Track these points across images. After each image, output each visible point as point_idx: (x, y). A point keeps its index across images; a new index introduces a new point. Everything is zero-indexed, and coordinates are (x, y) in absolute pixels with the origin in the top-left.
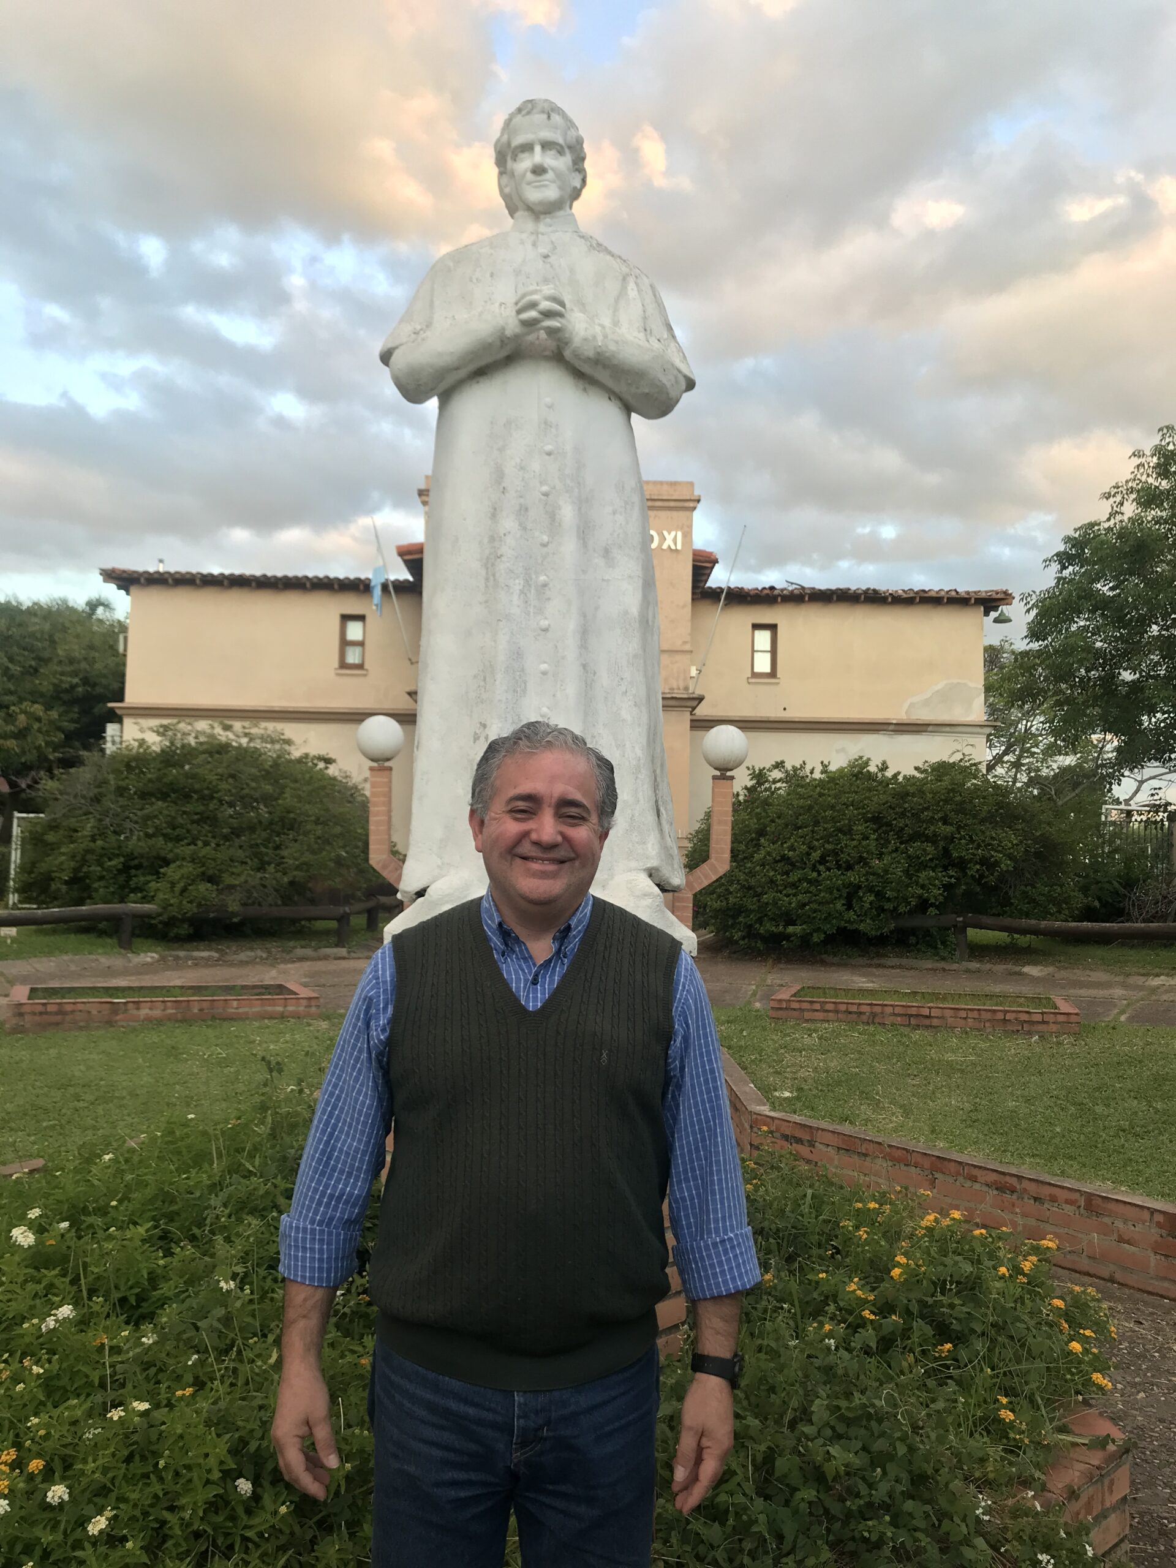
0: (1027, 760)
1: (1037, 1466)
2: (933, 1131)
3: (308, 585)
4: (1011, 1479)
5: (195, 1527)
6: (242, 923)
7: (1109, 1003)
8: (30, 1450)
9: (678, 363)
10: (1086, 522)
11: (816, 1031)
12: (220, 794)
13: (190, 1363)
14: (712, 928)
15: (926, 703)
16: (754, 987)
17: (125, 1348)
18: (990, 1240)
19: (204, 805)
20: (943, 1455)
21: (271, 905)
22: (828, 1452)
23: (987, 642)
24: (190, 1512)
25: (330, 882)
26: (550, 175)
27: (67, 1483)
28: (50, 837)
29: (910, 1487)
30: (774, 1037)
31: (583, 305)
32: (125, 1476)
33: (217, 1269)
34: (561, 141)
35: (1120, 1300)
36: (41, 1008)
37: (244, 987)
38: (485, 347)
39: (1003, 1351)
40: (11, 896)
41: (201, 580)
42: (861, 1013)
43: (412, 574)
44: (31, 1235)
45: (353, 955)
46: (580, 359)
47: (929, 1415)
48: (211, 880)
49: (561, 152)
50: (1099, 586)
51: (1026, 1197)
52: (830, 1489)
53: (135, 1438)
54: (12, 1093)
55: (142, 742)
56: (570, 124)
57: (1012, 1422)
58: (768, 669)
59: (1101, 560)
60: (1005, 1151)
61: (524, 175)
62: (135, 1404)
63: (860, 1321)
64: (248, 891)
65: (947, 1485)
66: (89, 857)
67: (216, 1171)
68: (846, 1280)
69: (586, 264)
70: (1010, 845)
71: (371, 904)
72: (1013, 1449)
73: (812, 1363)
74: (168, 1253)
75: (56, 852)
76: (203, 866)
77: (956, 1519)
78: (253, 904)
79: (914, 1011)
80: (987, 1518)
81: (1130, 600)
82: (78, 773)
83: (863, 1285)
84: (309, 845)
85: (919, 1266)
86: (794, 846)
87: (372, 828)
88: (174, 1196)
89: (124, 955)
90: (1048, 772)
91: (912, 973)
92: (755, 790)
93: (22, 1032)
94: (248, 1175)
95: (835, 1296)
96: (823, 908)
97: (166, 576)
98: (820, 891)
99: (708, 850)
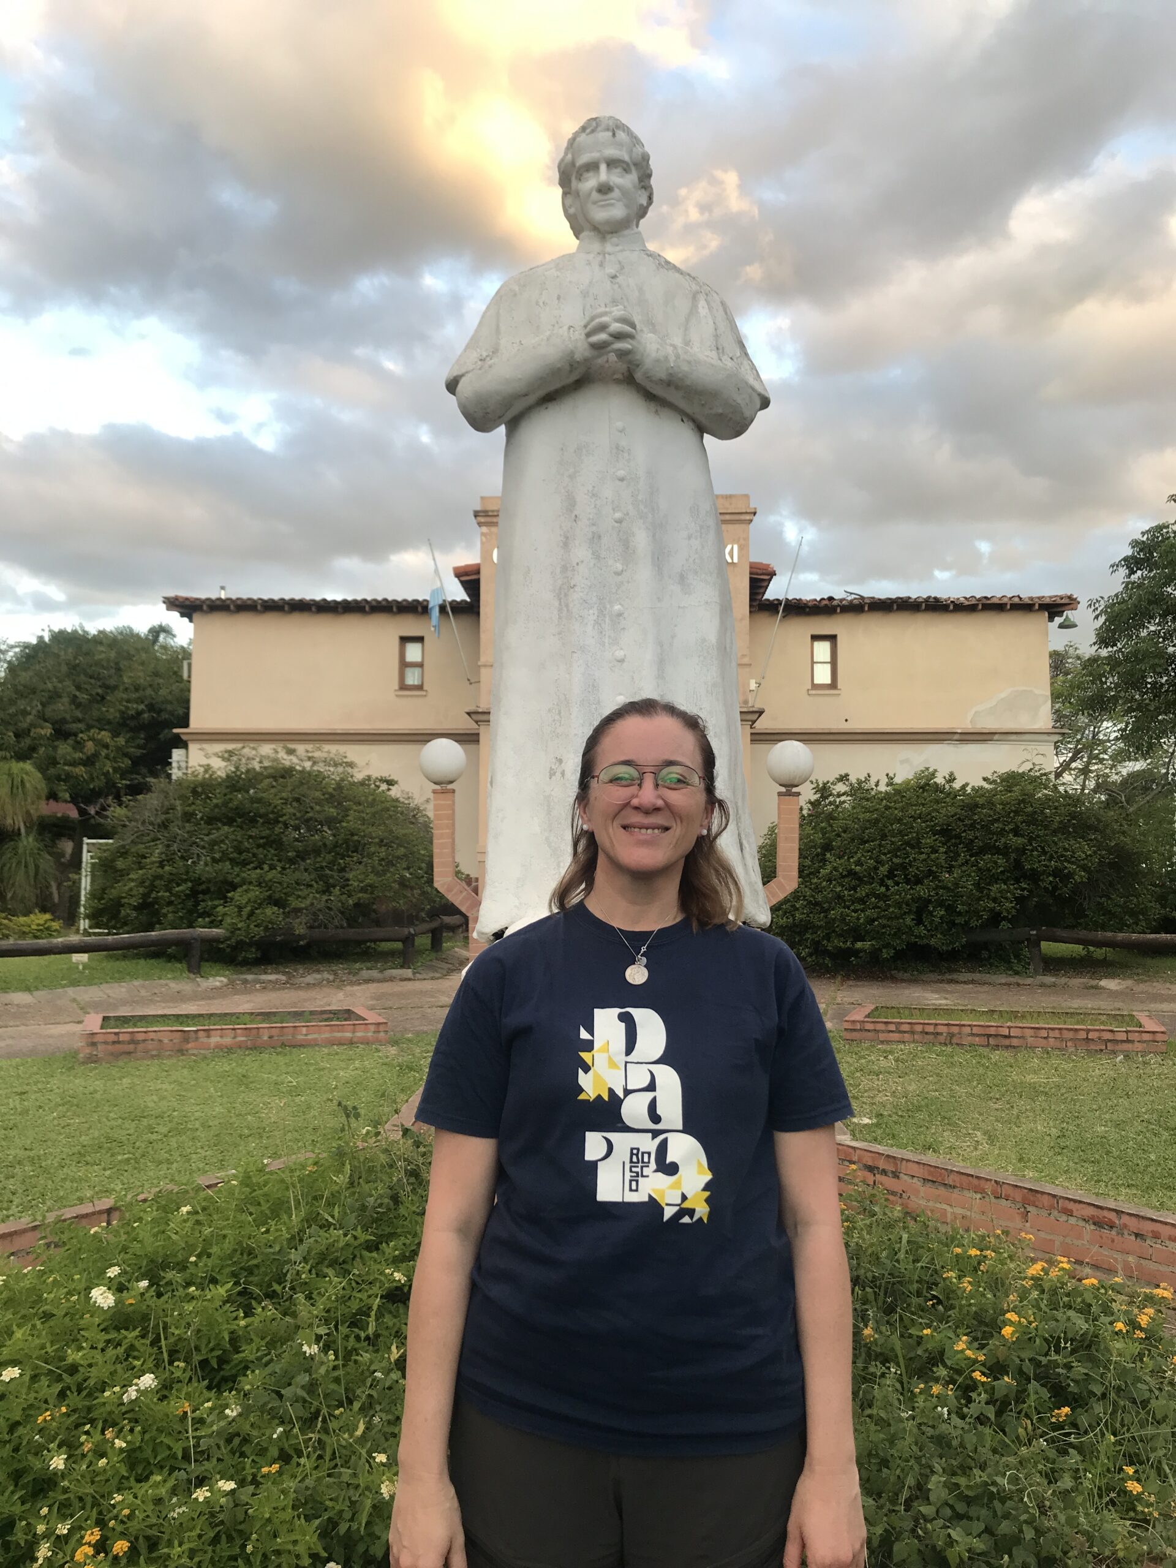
0: (1096, 767)
1: (1168, 1540)
2: (1021, 1160)
3: (367, 608)
4: (1141, 1555)
6: (309, 945)
8: (114, 1529)
9: (752, 381)
10: (1154, 525)
11: (891, 1052)
12: (285, 818)
13: (275, 1436)
15: (992, 711)
17: (209, 1420)
18: (1102, 1291)
19: (269, 829)
20: (1075, 1539)
21: (337, 927)
22: (949, 1535)
23: (1053, 648)
25: (394, 904)
26: (616, 193)
28: (120, 864)
30: (849, 1059)
31: (653, 325)
32: (212, 1558)
33: (300, 1331)
34: (627, 158)
36: (113, 1038)
37: (312, 1013)
38: (555, 372)
39: (1126, 1415)
40: (82, 921)
41: (262, 606)
42: (938, 1034)
43: (469, 595)
44: (110, 1295)
45: (418, 976)
47: (1054, 1493)
48: (277, 903)
49: (627, 170)
50: (1169, 589)
51: (1126, 1232)
53: (221, 1517)
54: (86, 1125)
55: (208, 768)
56: (635, 140)
57: (1139, 1494)
58: (828, 681)
59: (1171, 564)
60: (1098, 1181)
61: (589, 195)
62: (221, 1483)
63: (969, 1382)
64: (314, 914)
66: (157, 883)
67: (294, 1222)
68: (951, 1335)
70: (1083, 856)
71: (435, 924)
72: (1142, 1523)
73: (924, 1433)
74: (249, 1313)
75: (125, 878)
76: (270, 889)
78: (319, 926)
79: (992, 1031)
82: (145, 799)
83: (970, 1343)
84: (373, 867)
85: (1030, 1323)
86: (861, 860)
87: (436, 851)
88: (254, 1249)
89: (194, 980)
90: (1116, 777)
91: (986, 988)
92: (820, 804)
93: (96, 1062)
94: (326, 1226)
95: (942, 1353)
96: (894, 924)
97: (228, 602)
98: (889, 906)
99: (774, 867)
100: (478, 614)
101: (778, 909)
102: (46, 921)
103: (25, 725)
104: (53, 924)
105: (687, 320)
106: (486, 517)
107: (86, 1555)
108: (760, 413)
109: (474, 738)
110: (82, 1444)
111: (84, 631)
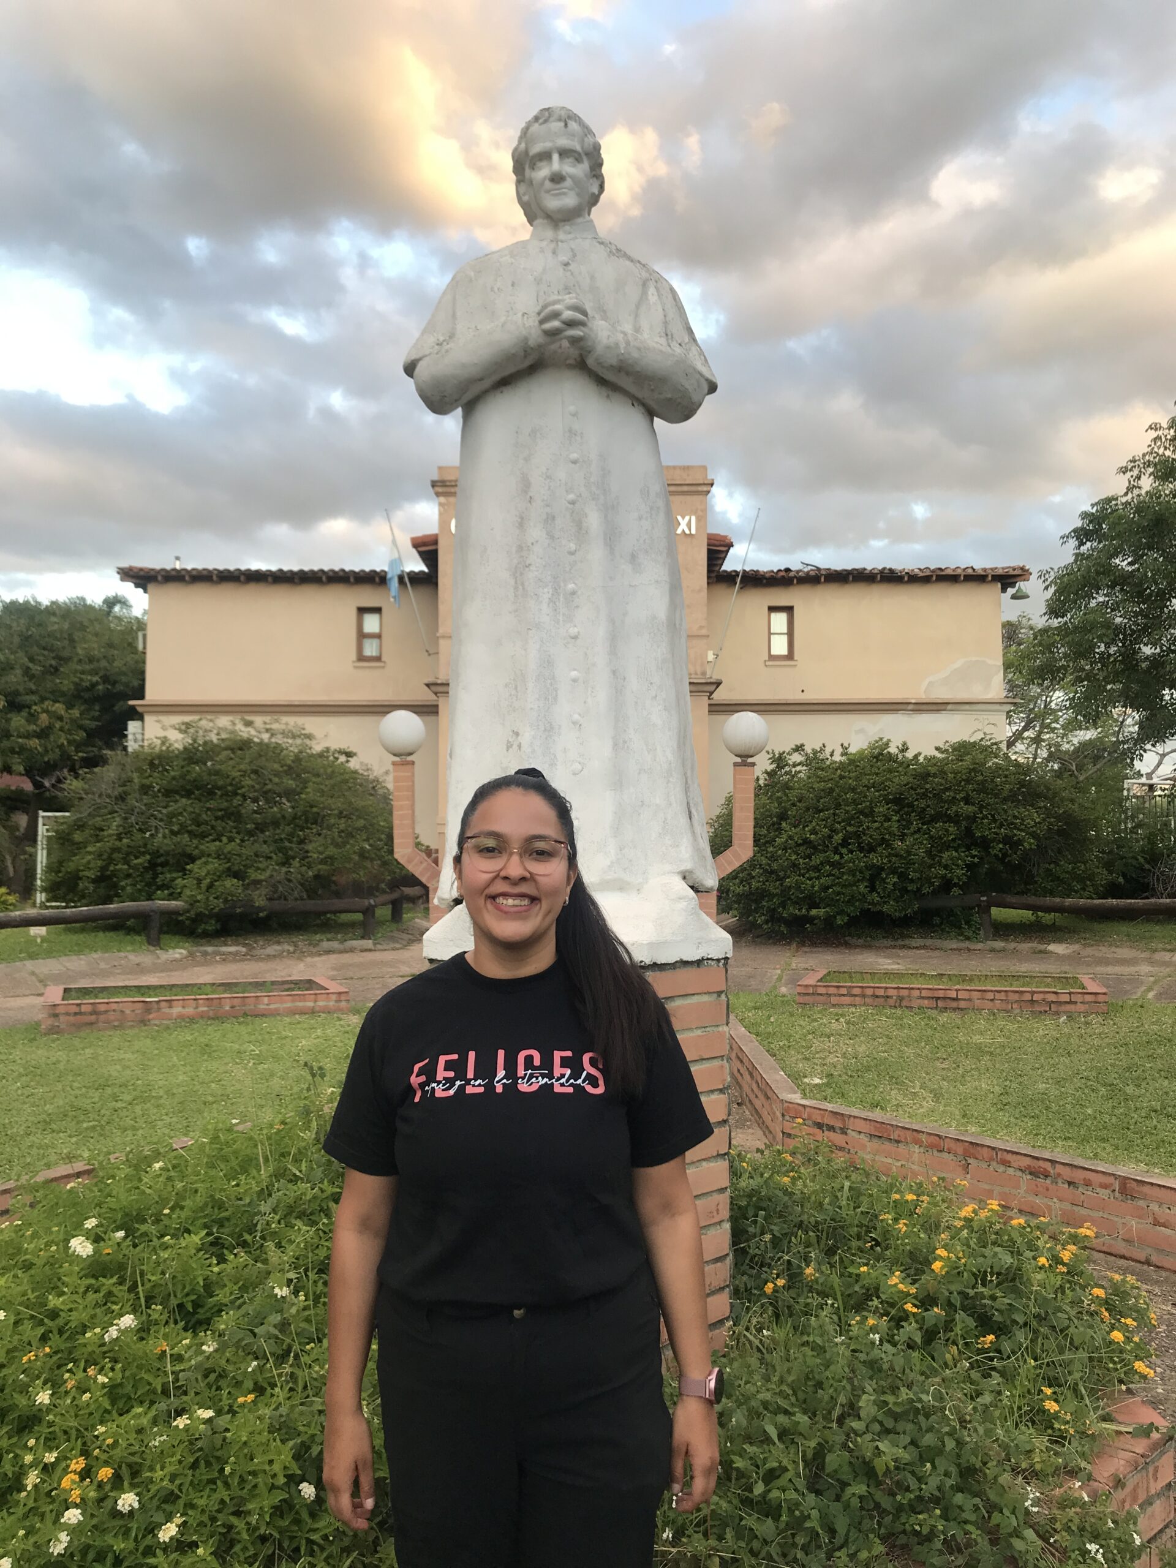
0: (1048, 736)
1: (1083, 1455)
2: (964, 1116)
3: (324, 579)
4: (1057, 1469)
5: (262, 1531)
6: (268, 917)
7: (1135, 980)
8: (98, 1459)
9: (700, 366)
10: (1104, 497)
11: (843, 1015)
12: (243, 790)
13: (250, 1370)
14: (735, 913)
15: (945, 681)
16: (779, 972)
17: (187, 1356)
18: (1028, 1230)
19: (227, 801)
20: (991, 1449)
21: (296, 899)
22: (877, 1448)
23: (1005, 617)
24: (256, 1517)
25: (354, 875)
26: (568, 182)
27: (137, 1490)
28: (77, 837)
29: (959, 1480)
30: (802, 1023)
31: (604, 312)
32: (192, 1482)
33: (272, 1275)
34: (578, 148)
35: (1157, 1282)
36: (75, 1009)
37: (273, 983)
38: (509, 357)
39: (1046, 1341)
40: (38, 895)
41: (218, 576)
42: (888, 997)
43: (427, 566)
44: (89, 1245)
45: (379, 947)
46: (603, 367)
47: (975, 1409)
48: (237, 875)
49: (578, 160)
50: (1117, 561)
51: (1060, 1181)
52: (879, 1483)
53: (200, 1444)
54: (51, 1094)
55: (164, 740)
56: (587, 131)
57: (1057, 1412)
58: (785, 652)
59: (1119, 535)
60: (1036, 1135)
62: (200, 1412)
63: (902, 1314)
64: (274, 886)
65: (996, 1478)
66: (115, 855)
67: (263, 1177)
68: (887, 1272)
69: (607, 271)
70: (1032, 823)
71: (395, 895)
72: (1059, 1439)
73: (857, 1358)
74: (222, 1260)
75: (83, 851)
76: (229, 861)
77: (1006, 1512)
78: (280, 898)
79: (941, 994)
80: (1035, 1509)
81: (1150, 574)
82: (102, 772)
83: (904, 1278)
84: (333, 839)
85: (959, 1259)
86: (816, 829)
87: (396, 822)
88: (224, 1203)
89: (153, 952)
90: (1067, 746)
91: (937, 953)
92: (776, 773)
93: (57, 1033)
94: (295, 1179)
95: (877, 1289)
96: (848, 891)
97: (183, 573)
98: (843, 873)
99: (731, 836)
100: (436, 584)
101: (735, 878)
102: (2, 895)
104: (10, 897)
105: (638, 306)
106: (444, 487)
107: (73, 1481)
108: (708, 398)
109: (434, 709)
110: (66, 1381)
111: (36, 602)
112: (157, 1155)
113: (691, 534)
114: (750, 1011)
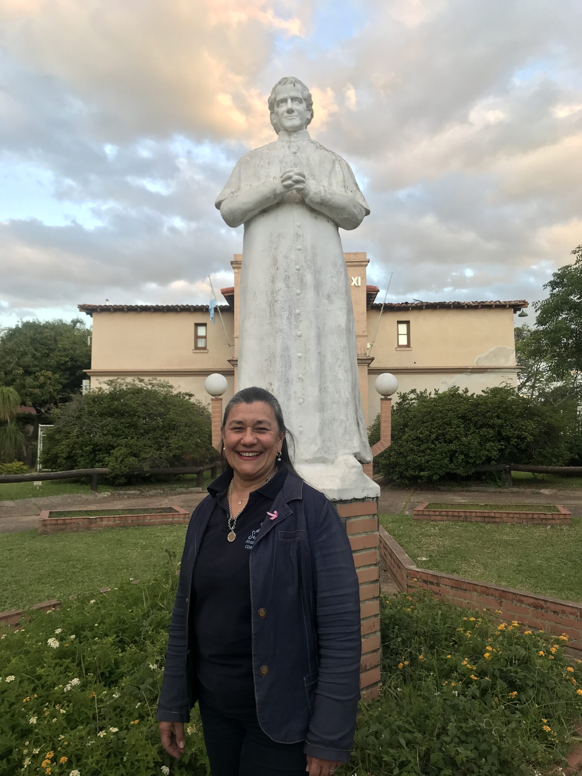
0: (538, 385)
1: (563, 754)
2: (499, 577)
3: (179, 309)
4: (550, 761)
6: (150, 476)
8: (60, 752)
10: (564, 266)
11: (437, 526)
12: (138, 413)
13: (137, 707)
14: (382, 474)
15: (486, 357)
16: (404, 503)
17: (105, 700)
18: (534, 637)
19: (131, 419)
20: (516, 751)
21: (164, 467)
22: (457, 750)
23: (516, 326)
25: (193, 455)
26: (296, 113)
27: (79, 769)
28: (57, 437)
29: (499, 767)
30: (416, 529)
31: (314, 176)
32: (107, 764)
33: (148, 658)
34: (301, 97)
36: (54, 522)
37: (153, 509)
38: (267, 199)
39: (543, 695)
40: (38, 465)
41: (127, 309)
42: (460, 516)
43: (229, 303)
44: (57, 642)
46: (313, 203)
47: (507, 730)
48: (135, 455)
49: (301, 102)
50: (572, 297)
51: (549, 611)
52: (458, 769)
53: (111, 745)
54: (42, 565)
55: (100, 389)
56: (305, 88)
57: (549, 732)
58: (406, 343)
59: (572, 285)
60: (536, 587)
61: (283, 114)
62: (111, 729)
63: (469, 680)
64: (153, 461)
65: (518, 766)
66: (76, 446)
67: (145, 607)
68: (461, 658)
69: (315, 156)
70: (531, 428)
71: (213, 465)
72: (551, 746)
73: (446, 703)
74: (123, 650)
75: (60, 444)
76: (131, 448)
78: (156, 467)
79: (486, 515)
82: (69, 405)
83: (470, 662)
84: (182, 437)
85: (498, 652)
86: (422, 431)
87: (213, 429)
88: (125, 620)
89: (94, 494)
90: (548, 390)
91: (484, 494)
92: (402, 404)
93: (46, 534)
94: (161, 609)
95: (456, 667)
96: (438, 463)
97: (110, 307)
98: (436, 454)
99: (380, 435)
100: (233, 312)
101: (382, 456)
102: (20, 466)
103: (10, 369)
104: (24, 467)
105: (330, 173)
106: (236, 264)
107: (47, 763)
108: (365, 217)
109: (232, 373)
110: (45, 712)
112: (92, 596)
113: (358, 286)
114: (390, 523)
